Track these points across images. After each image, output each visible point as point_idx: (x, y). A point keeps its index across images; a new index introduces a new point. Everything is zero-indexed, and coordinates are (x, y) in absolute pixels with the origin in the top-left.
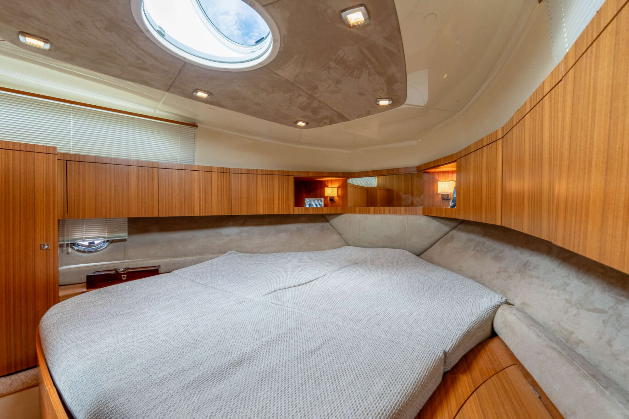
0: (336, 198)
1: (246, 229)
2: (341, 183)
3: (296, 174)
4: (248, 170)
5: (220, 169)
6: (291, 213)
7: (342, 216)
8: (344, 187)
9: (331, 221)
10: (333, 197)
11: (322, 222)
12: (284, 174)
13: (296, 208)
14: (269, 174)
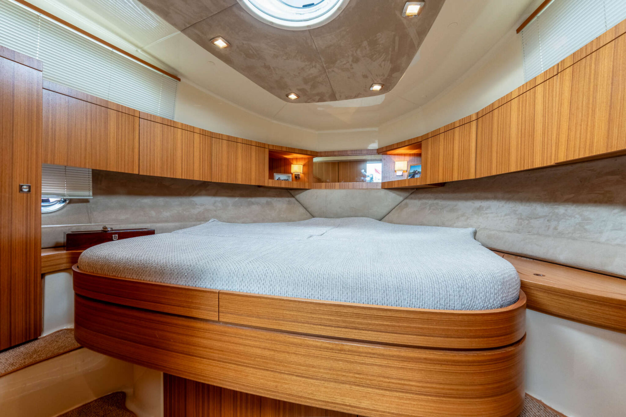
0: (301, 175)
1: (218, 199)
2: (306, 161)
3: (271, 148)
4: (228, 137)
5: (202, 131)
6: (266, 185)
7: (308, 191)
8: (309, 165)
9: (297, 197)
10: (298, 175)
11: (288, 197)
12: (260, 146)
13: (271, 181)
14: (248, 143)
